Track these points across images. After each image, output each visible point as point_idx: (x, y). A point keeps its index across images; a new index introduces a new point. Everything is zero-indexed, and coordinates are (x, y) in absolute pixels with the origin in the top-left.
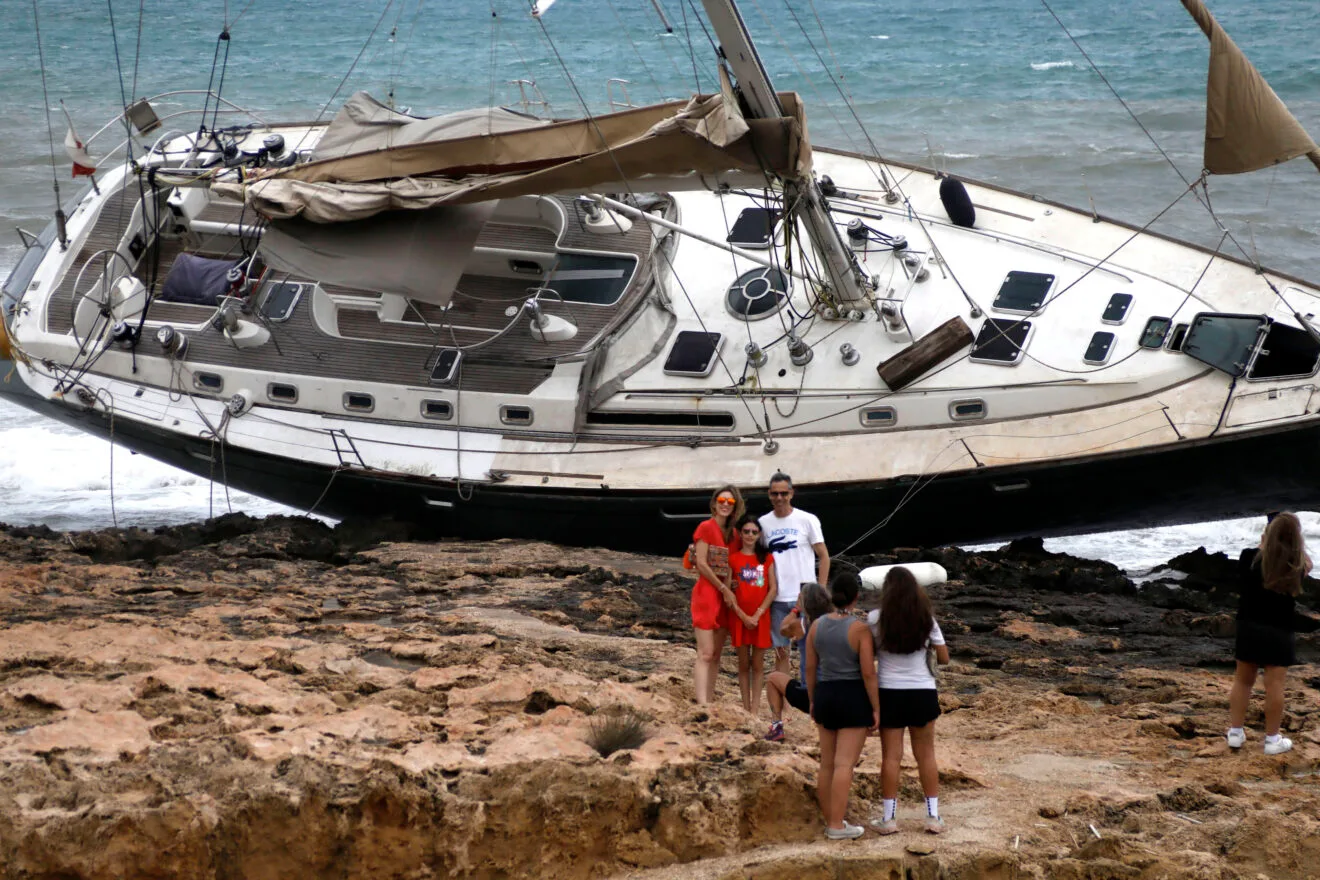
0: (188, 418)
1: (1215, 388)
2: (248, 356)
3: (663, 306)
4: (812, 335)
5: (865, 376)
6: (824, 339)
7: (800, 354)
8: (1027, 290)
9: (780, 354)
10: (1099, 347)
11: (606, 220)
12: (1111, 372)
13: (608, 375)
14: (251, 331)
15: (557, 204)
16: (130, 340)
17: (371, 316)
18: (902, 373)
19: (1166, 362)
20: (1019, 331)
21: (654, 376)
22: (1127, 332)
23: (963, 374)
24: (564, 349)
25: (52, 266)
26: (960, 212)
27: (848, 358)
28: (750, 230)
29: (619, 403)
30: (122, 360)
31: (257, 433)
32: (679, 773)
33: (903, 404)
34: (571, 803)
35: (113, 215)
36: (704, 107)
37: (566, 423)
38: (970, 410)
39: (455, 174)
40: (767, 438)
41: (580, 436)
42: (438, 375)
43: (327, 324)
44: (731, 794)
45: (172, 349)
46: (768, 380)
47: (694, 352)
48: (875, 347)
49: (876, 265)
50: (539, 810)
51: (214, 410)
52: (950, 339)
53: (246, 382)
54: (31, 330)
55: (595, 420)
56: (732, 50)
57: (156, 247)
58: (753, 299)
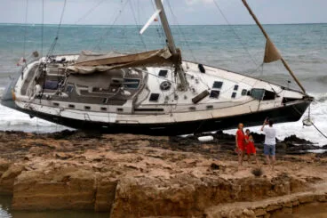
0: (53, 111)
1: (256, 102)
2: (64, 99)
3: (147, 89)
4: (178, 93)
5: (189, 101)
6: (181, 95)
7: (176, 97)
8: (218, 85)
9: (172, 97)
10: (234, 95)
11: (134, 72)
12: (234, 100)
13: (139, 101)
14: (64, 95)
15: (123, 71)
16: (39, 97)
17: (86, 92)
18: (196, 101)
19: (246, 98)
20: (218, 92)
21: (147, 102)
22: (239, 92)
23: (208, 100)
24: (129, 97)
25: (20, 83)
26: (202, 70)
27: (185, 98)
29: (141, 107)
30: (37, 100)
33: (197, 107)
34: (258, 185)
35: (31, 73)
37: (130, 111)
38: (210, 107)
39: (109, 65)
40: (171, 113)
41: (133, 114)
42: (104, 102)
43: (79, 93)
45: (48, 99)
46: (169, 102)
47: (154, 97)
48: (191, 96)
49: (189, 80)
50: (251, 187)
51: (58, 110)
52: (205, 94)
53: (64, 104)
54: (18, 95)
55: (136, 110)
56: (169, 41)
57: (42, 79)
58: (165, 87)
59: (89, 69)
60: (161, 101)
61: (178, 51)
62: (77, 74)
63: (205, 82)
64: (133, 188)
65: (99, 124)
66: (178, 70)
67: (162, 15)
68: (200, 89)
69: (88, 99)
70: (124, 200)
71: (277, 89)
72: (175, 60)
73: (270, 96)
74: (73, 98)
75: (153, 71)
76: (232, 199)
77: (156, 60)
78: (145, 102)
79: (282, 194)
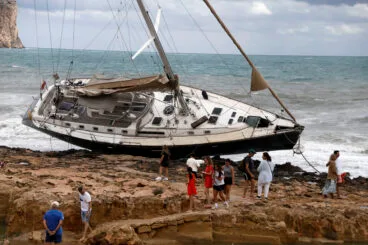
0: (64, 131)
1: (251, 129)
2: (75, 120)
3: (152, 113)
4: (179, 118)
5: (189, 126)
6: (181, 120)
7: (177, 122)
8: (217, 111)
9: (173, 122)
10: (231, 122)
11: (141, 97)
12: (232, 126)
13: (142, 125)
14: (76, 115)
16: (54, 117)
17: (97, 113)
18: (195, 125)
19: (242, 124)
20: (216, 118)
21: (150, 125)
22: (236, 119)
23: (206, 126)
24: (134, 120)
25: (39, 103)
26: (205, 96)
27: (185, 122)
28: (168, 99)
29: (143, 130)
30: (52, 120)
31: (77, 134)
32: (170, 199)
33: (195, 131)
34: (150, 204)
35: (50, 94)
36: (161, 77)
37: (134, 133)
38: (208, 132)
39: (114, 89)
40: (171, 137)
41: (136, 136)
42: (110, 124)
43: (89, 115)
44: (179, 202)
45: (61, 119)
46: (171, 126)
47: (157, 121)
48: (190, 120)
49: (190, 106)
50: (144, 205)
51: (69, 130)
52: (204, 119)
53: (75, 125)
54: (35, 115)
55: (139, 133)
56: (166, 67)
57: (59, 100)
58: (168, 111)
59: (95, 92)
60: (162, 125)
61: (176, 77)
62: (85, 97)
63: (206, 108)
65: (106, 145)
66: (178, 94)
68: (200, 114)
69: (97, 120)
71: (271, 117)
72: (172, 85)
73: (264, 123)
74: (83, 119)
75: (159, 96)
76: (126, 216)
77: (156, 86)
78: (148, 125)
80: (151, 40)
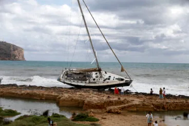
0: (69, 82)
1: (119, 81)
3: (92, 77)
4: (100, 79)
5: (103, 81)
8: (110, 77)
10: (114, 79)
11: (89, 73)
13: (90, 81)
14: (72, 78)
15: (87, 73)
17: (78, 78)
18: (104, 80)
19: (117, 80)
20: (110, 79)
23: (107, 81)
24: (88, 79)
25: (62, 75)
26: (106, 73)
28: (96, 74)
30: (66, 80)
31: (73, 83)
33: (105, 82)
35: (64, 73)
36: (96, 68)
38: (108, 82)
39: (83, 71)
40: (98, 83)
42: (82, 81)
43: (76, 78)
45: (68, 79)
46: (98, 81)
47: (94, 79)
48: (103, 79)
49: (103, 76)
52: (107, 79)
53: (72, 81)
54: (61, 78)
55: (89, 83)
56: (98, 66)
57: (67, 74)
58: (97, 77)
59: (78, 72)
60: (96, 80)
61: (100, 68)
62: (76, 74)
63: (106, 76)
64: (88, 102)
65: (80, 86)
66: (100, 73)
67: (96, 60)
68: (105, 78)
69: (78, 80)
70: (86, 105)
71: (124, 78)
72: (100, 70)
73: (122, 80)
74: (74, 79)
75: (94, 73)
76: (113, 105)
77: (95, 70)
78: (92, 81)
79: (125, 104)
80: (95, 59)
